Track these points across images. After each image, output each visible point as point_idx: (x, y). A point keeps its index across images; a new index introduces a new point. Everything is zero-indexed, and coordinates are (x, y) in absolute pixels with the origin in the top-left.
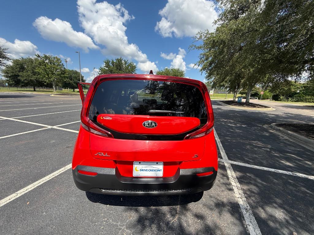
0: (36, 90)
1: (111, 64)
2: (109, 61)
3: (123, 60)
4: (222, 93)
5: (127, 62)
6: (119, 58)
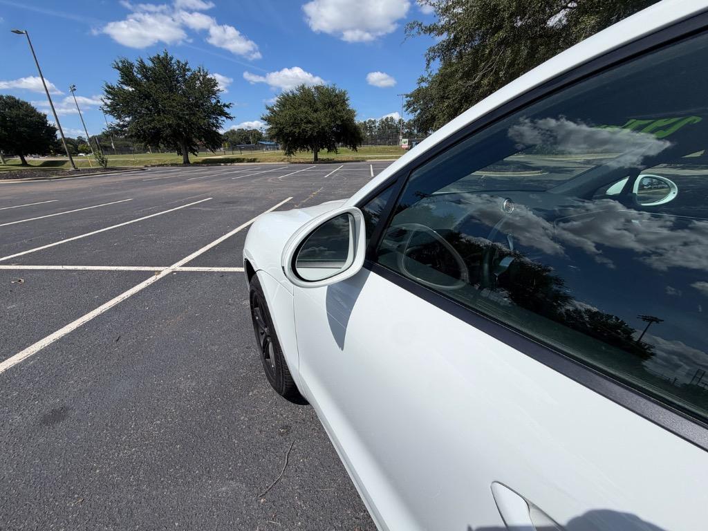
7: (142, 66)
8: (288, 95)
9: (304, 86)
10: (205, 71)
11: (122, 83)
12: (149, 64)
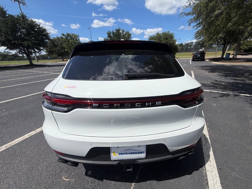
0: (64, 60)
1: (112, 35)
2: (111, 32)
3: (121, 30)
4: (213, 51)
5: (124, 31)
6: (118, 29)
7: (113, 33)
8: (152, 36)
9: (158, 33)
10: (129, 31)
11: (108, 37)
12: (115, 31)
